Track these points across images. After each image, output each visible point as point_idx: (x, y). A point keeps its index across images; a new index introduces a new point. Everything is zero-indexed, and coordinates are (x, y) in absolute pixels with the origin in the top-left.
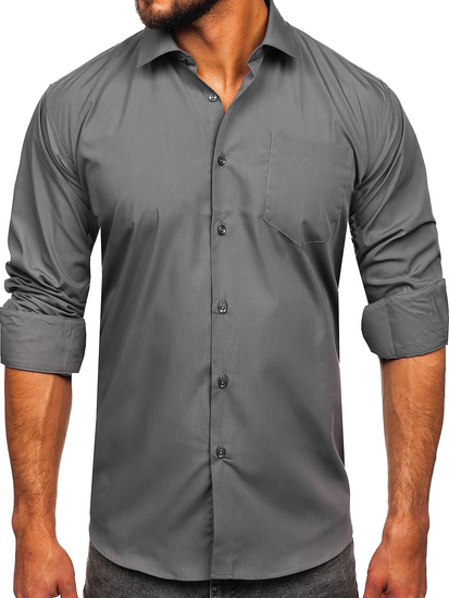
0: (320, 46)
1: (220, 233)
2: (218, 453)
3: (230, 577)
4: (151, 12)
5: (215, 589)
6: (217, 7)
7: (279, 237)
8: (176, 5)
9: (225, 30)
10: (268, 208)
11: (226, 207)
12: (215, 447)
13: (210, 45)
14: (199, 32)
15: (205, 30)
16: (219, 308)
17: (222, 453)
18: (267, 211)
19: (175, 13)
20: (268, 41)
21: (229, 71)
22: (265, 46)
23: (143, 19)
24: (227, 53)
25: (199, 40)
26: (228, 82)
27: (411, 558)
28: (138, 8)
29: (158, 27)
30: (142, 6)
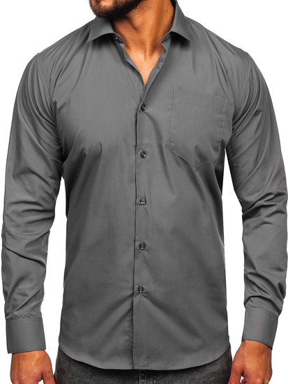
0: (207, 31)
1: (143, 157)
2: (139, 290)
3: (146, 368)
4: (100, 7)
5: (143, 375)
6: (142, 4)
7: (180, 160)
8: (116, 2)
9: (146, 19)
10: (172, 142)
11: (146, 141)
12: (137, 286)
13: (136, 29)
14: (129, 20)
15: (133, 19)
16: (141, 201)
17: (141, 289)
18: (172, 144)
19: (115, 8)
20: (173, 29)
21: (148, 46)
22: (172, 32)
23: (95, 11)
24: (147, 35)
25: (130, 26)
26: (148, 53)
27: (258, 355)
28: (91, 5)
29: (104, 16)
30: (94, 3)
